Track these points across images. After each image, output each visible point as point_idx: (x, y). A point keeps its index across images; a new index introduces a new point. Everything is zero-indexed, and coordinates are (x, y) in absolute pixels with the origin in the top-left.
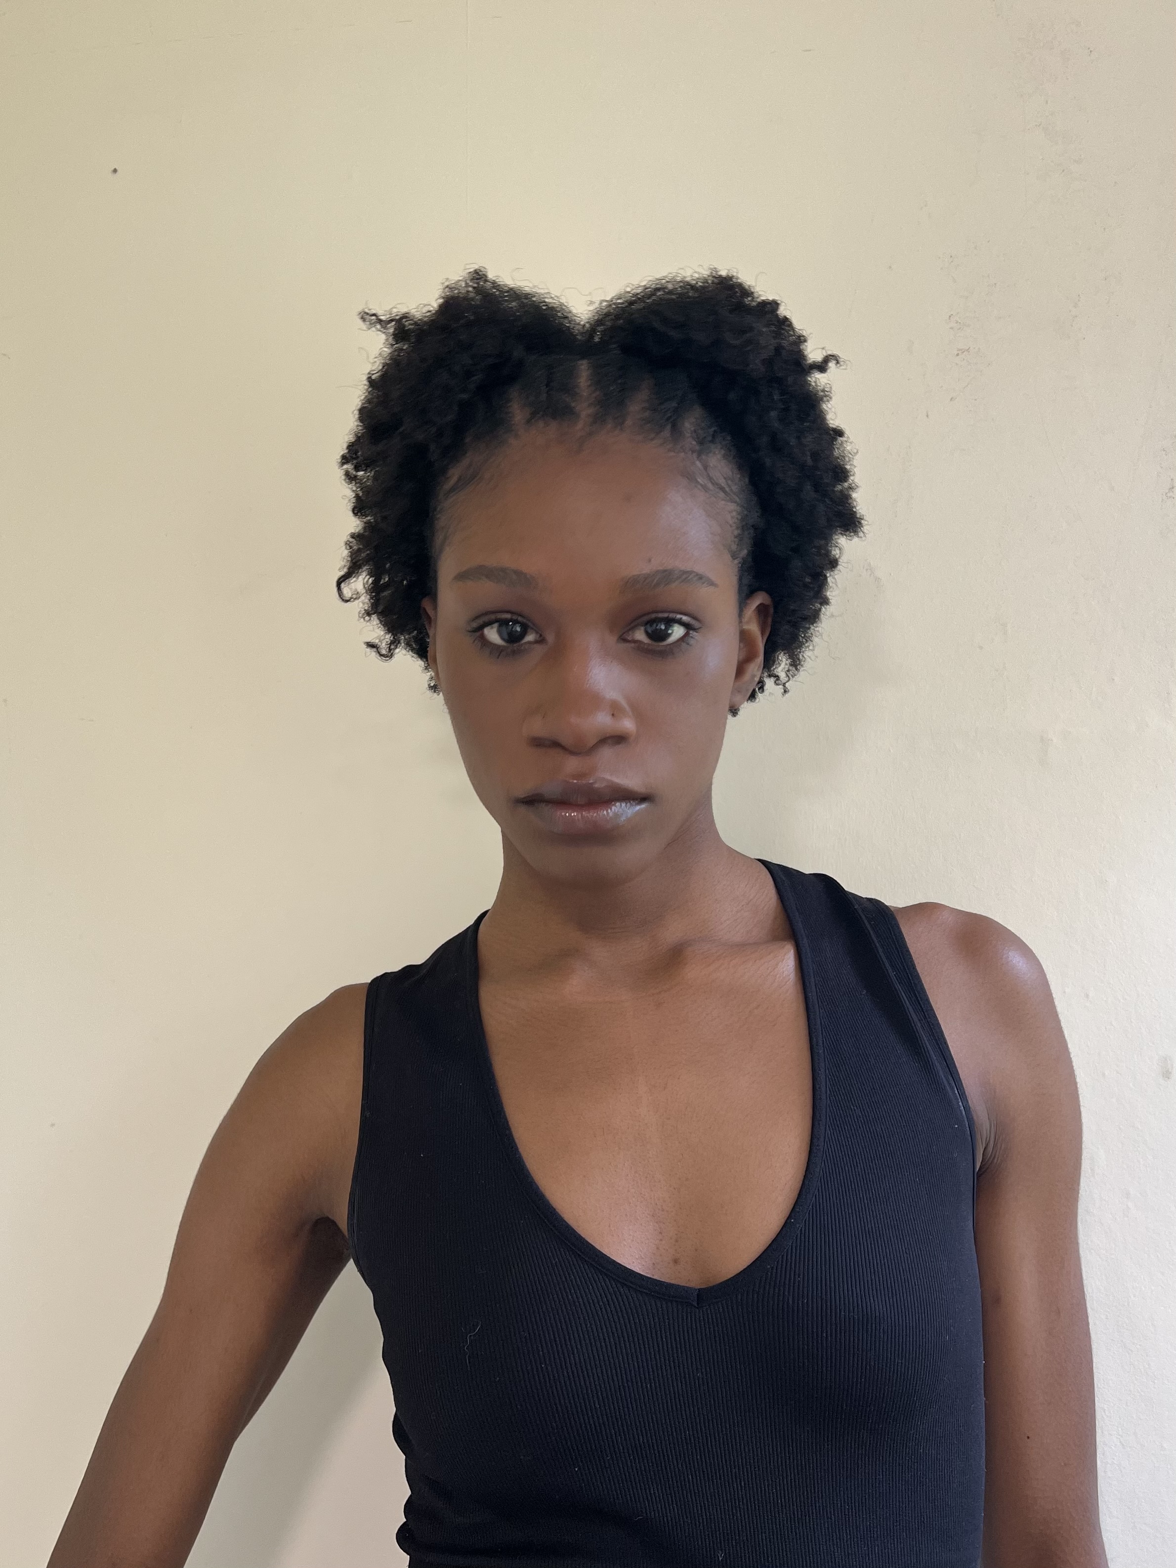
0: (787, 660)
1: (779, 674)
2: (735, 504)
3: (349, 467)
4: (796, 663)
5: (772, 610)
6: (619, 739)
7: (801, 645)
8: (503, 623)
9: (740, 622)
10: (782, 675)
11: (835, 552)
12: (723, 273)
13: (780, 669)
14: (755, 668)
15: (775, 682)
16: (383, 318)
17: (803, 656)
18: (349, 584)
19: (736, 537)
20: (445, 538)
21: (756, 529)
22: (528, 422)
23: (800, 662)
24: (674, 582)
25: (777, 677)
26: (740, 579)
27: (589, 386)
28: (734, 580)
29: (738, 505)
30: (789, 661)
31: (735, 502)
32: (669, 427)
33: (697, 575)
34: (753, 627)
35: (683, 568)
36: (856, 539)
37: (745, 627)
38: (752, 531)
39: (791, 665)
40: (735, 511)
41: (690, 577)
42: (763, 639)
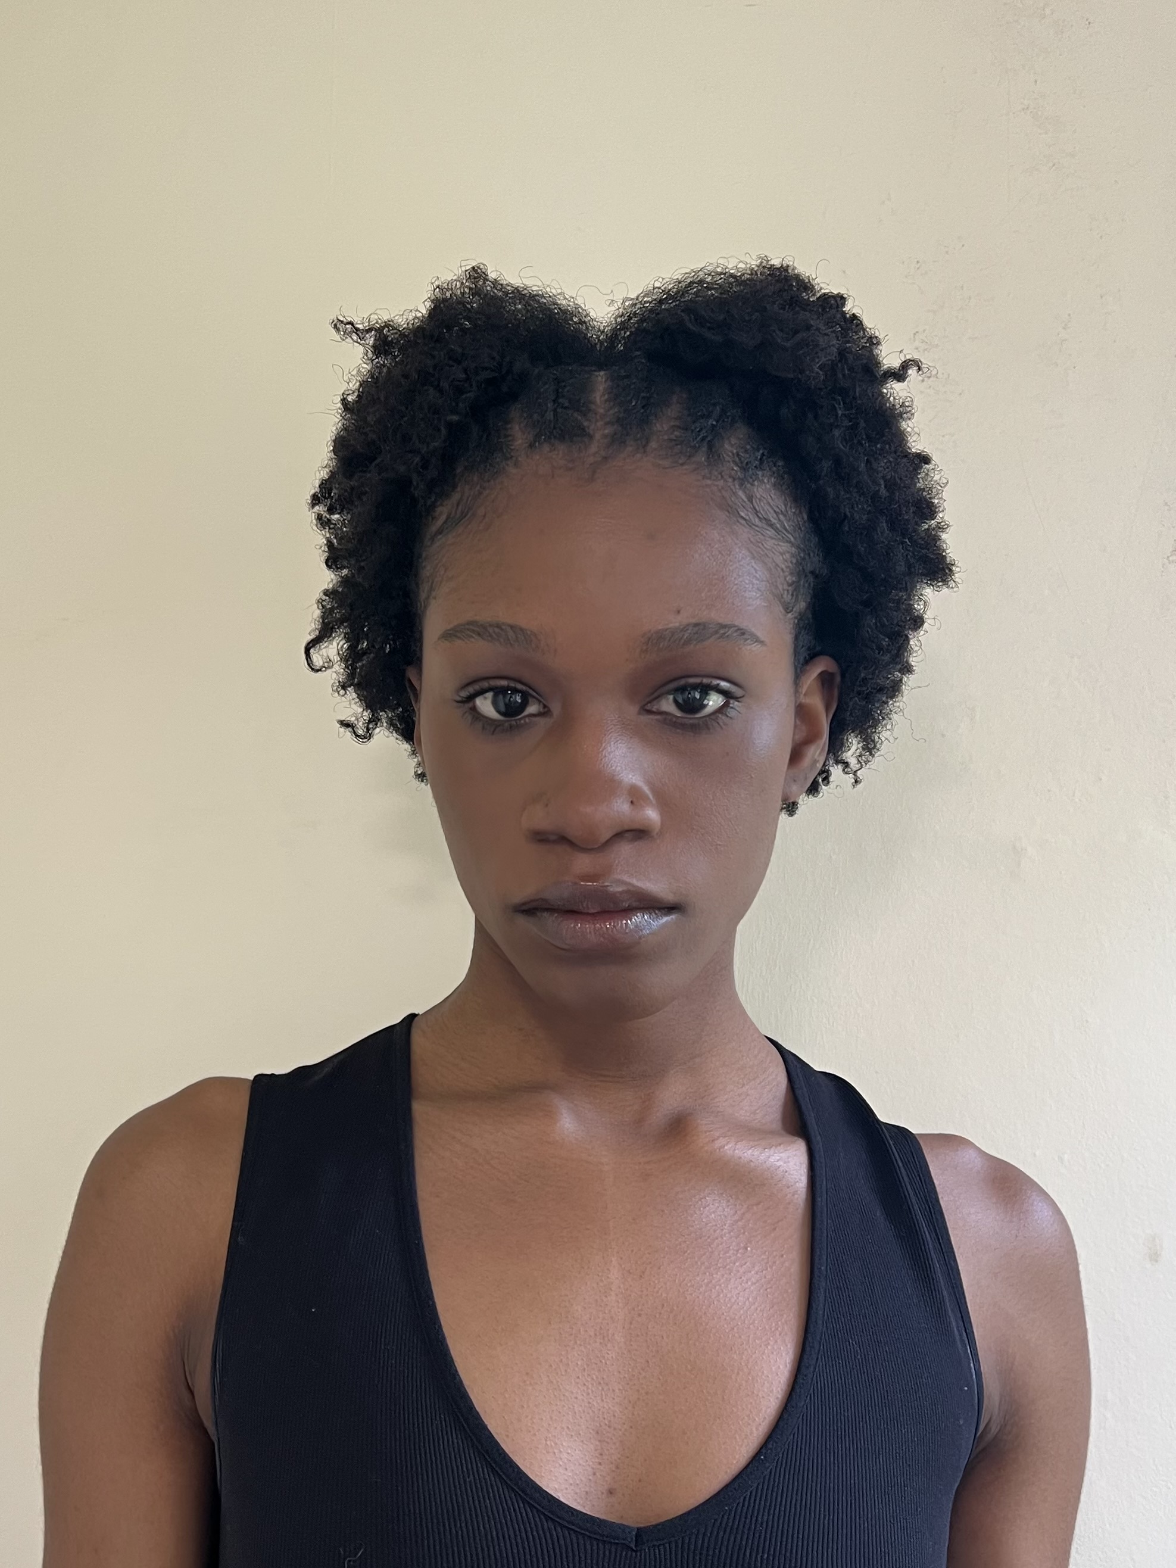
0: (859, 743)
1: (849, 760)
2: (789, 545)
3: (320, 509)
4: (870, 747)
5: (838, 679)
6: (639, 833)
7: (876, 724)
8: (499, 691)
9: (796, 692)
10: (853, 762)
11: (919, 606)
12: (776, 262)
13: (850, 753)
14: (816, 753)
15: (844, 770)
16: (360, 327)
17: (879, 738)
18: (320, 649)
19: (790, 585)
20: (431, 589)
21: (816, 577)
22: (531, 446)
23: (875, 746)
24: (709, 638)
25: (846, 764)
26: (796, 638)
27: (606, 401)
28: (788, 639)
29: (793, 545)
30: (861, 745)
31: (790, 542)
32: (704, 449)
33: (739, 629)
34: (816, 702)
35: (721, 621)
36: (945, 590)
37: (803, 700)
38: (811, 579)
39: (863, 749)
40: (788, 552)
41: (730, 632)
42: (827, 716)
